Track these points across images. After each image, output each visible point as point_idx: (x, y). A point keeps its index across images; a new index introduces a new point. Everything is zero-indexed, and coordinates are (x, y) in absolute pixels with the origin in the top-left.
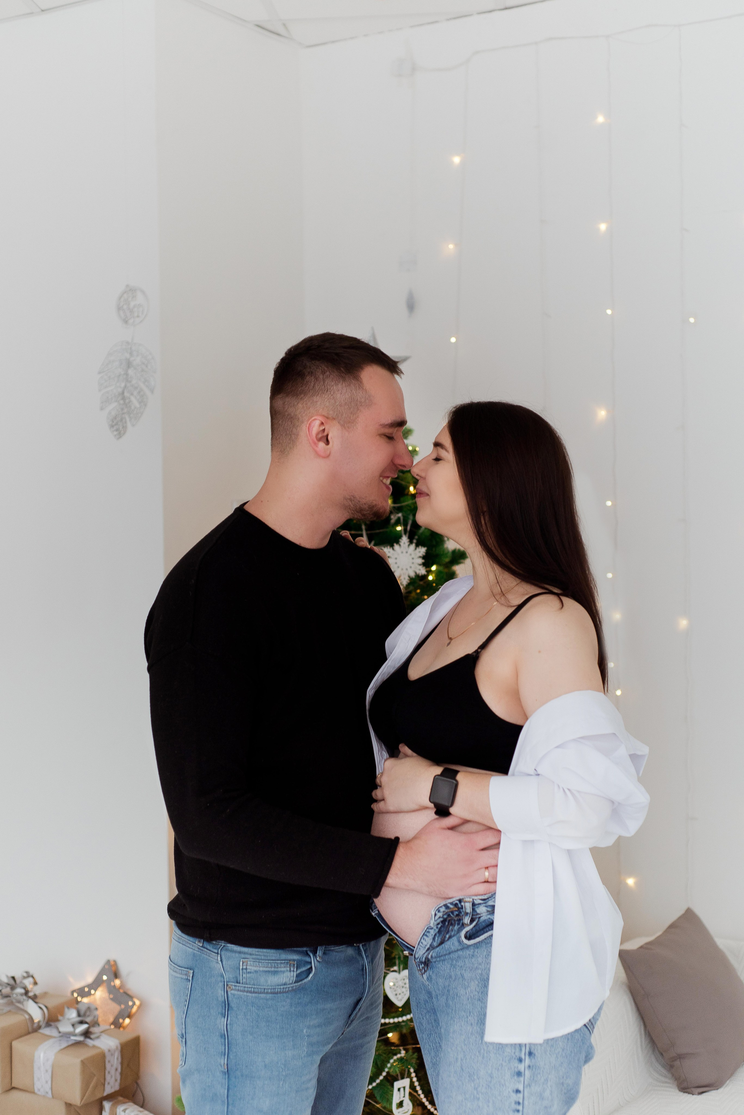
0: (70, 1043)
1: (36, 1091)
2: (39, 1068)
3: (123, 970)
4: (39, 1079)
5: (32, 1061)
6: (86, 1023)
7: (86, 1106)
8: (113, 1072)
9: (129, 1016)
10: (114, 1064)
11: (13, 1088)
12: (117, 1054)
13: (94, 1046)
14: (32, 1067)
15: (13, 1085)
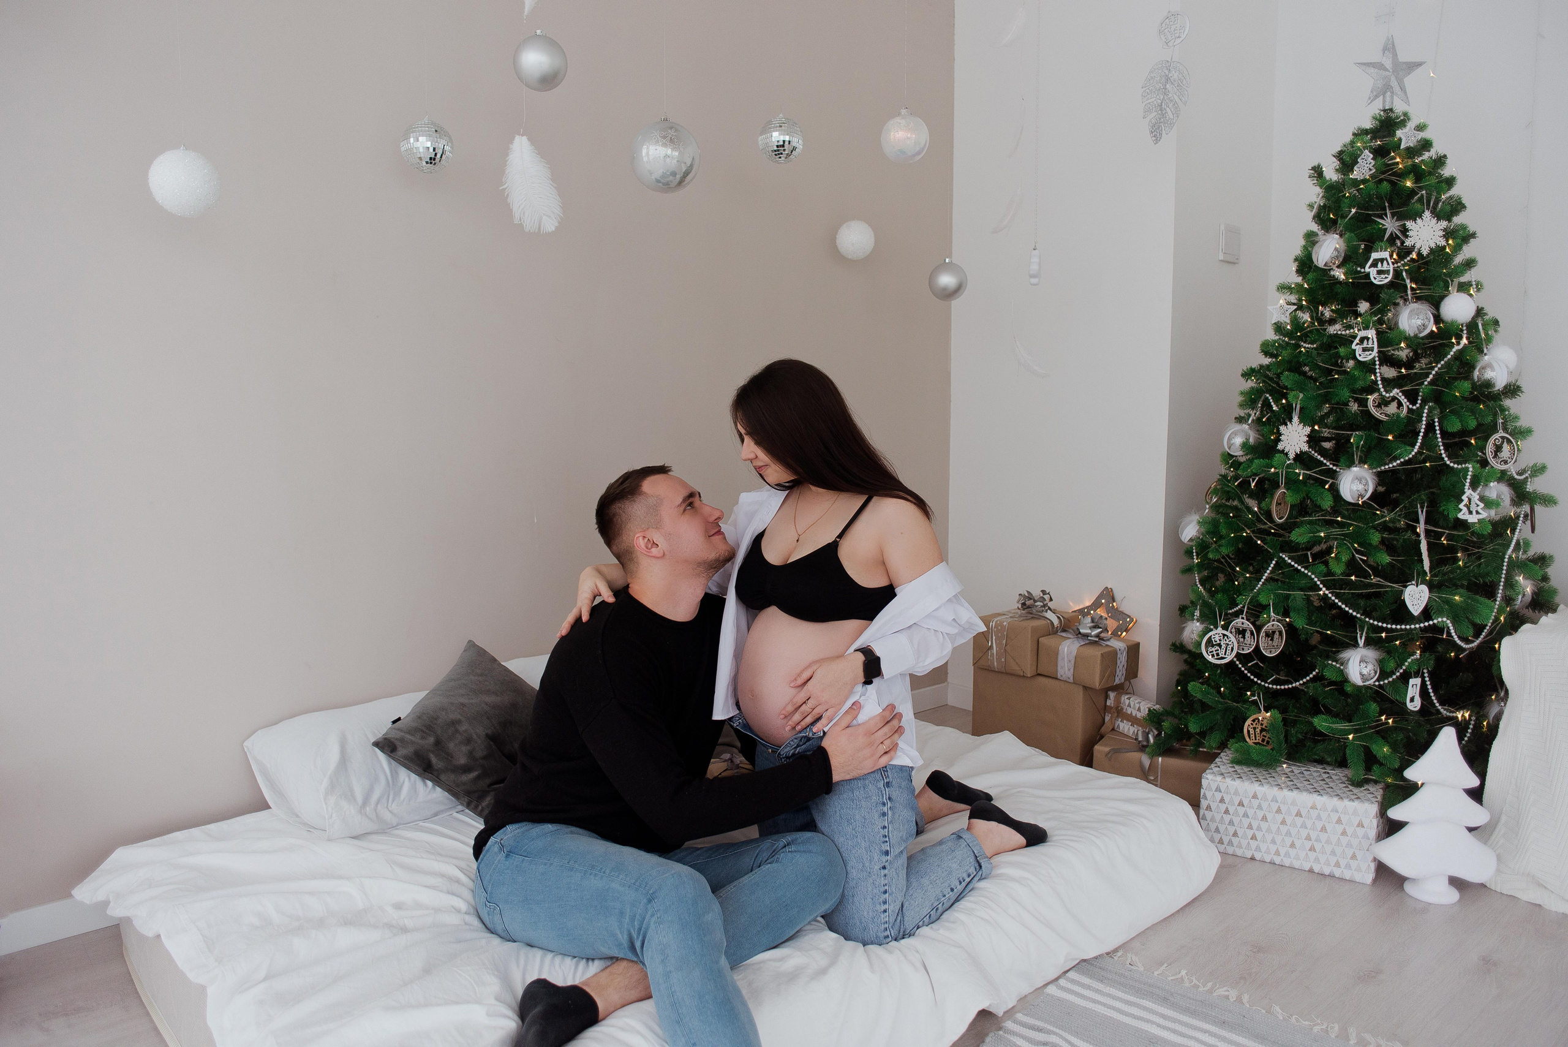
0: (1087, 642)
1: (1059, 677)
2: (1063, 659)
3: (1118, 596)
4: (1062, 668)
5: (1056, 654)
6: (1101, 628)
7: (1102, 690)
8: (1121, 667)
9: (1127, 630)
10: (1122, 660)
11: (1039, 675)
12: (1125, 654)
13: (1107, 645)
14: (1057, 658)
15: (1038, 672)
